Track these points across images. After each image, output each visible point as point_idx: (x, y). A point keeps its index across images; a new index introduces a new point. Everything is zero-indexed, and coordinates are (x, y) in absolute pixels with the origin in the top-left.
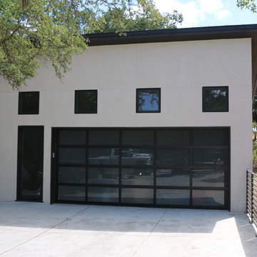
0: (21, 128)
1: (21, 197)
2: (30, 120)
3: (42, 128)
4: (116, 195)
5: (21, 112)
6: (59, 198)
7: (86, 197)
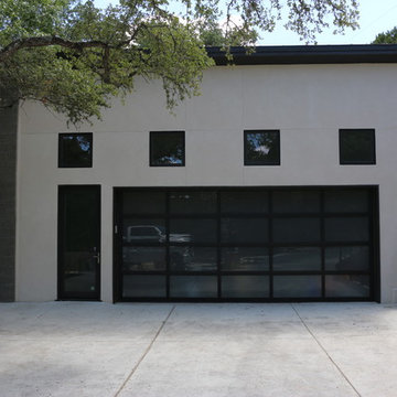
2: (77, 176)
3: (98, 188)
5: (63, 164)
6: (124, 295)
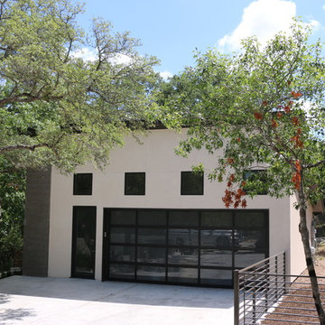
0: (76, 208)
1: (75, 275)
2: (83, 201)
3: (95, 208)
4: (163, 274)
5: (76, 193)
7: (136, 275)
